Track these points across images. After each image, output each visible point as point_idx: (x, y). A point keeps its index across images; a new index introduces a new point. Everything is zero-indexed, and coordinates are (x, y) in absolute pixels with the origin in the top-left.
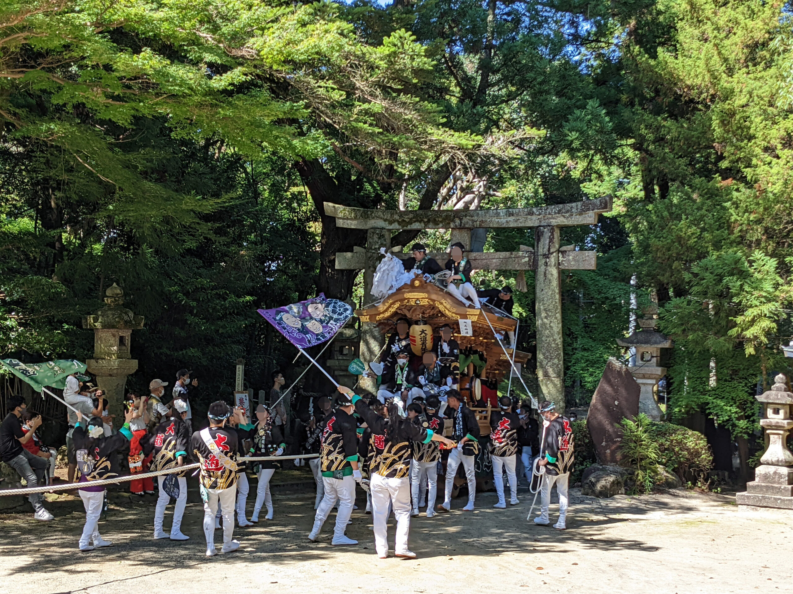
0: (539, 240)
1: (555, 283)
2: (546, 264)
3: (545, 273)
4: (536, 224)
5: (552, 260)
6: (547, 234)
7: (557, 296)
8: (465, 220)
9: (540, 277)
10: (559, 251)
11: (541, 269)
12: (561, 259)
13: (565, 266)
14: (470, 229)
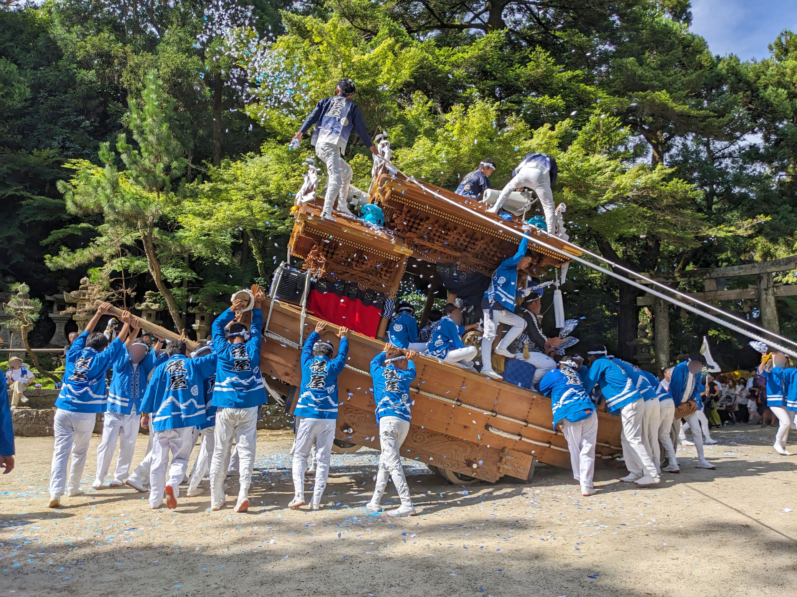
0: (760, 281)
1: (773, 304)
2: (766, 294)
3: (766, 300)
4: (758, 272)
5: (770, 291)
6: (765, 278)
7: (775, 312)
8: (712, 274)
9: (763, 302)
10: (773, 286)
11: (764, 297)
12: (775, 290)
13: (779, 294)
14: (716, 279)
